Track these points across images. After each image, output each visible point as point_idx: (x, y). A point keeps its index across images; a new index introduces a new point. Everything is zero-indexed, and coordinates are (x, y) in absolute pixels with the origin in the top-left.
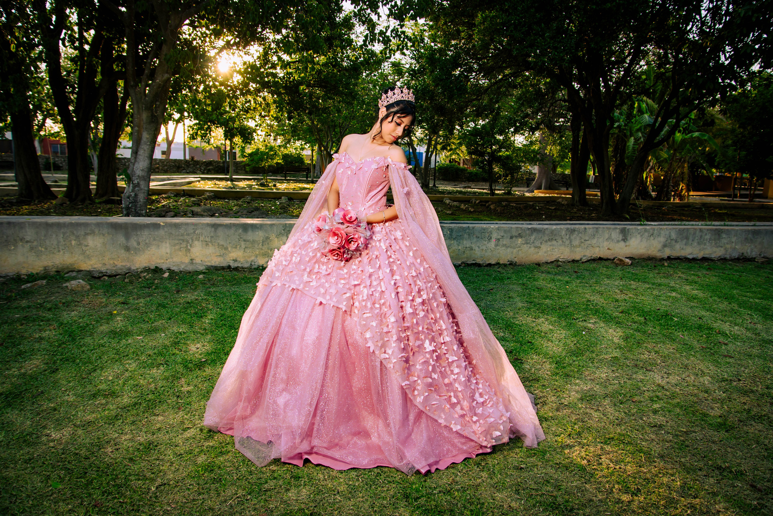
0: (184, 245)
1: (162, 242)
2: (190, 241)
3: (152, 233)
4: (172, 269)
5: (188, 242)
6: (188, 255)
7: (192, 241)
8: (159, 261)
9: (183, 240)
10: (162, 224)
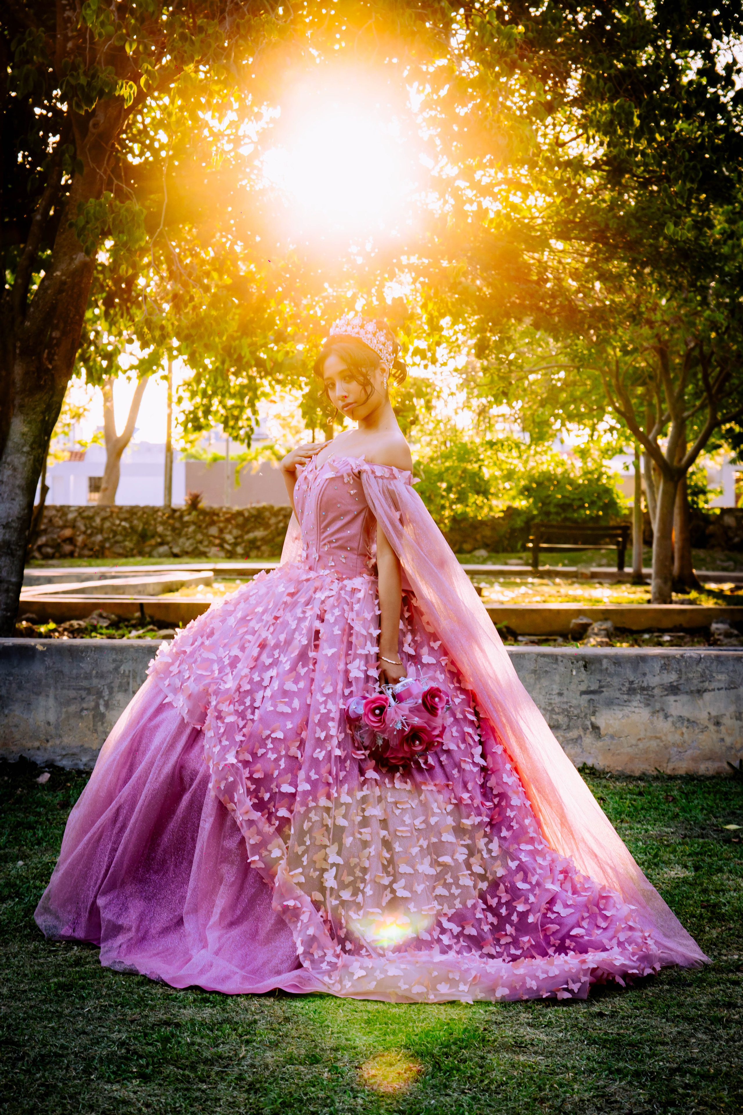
0: (90, 702)
1: (38, 694)
2: (106, 693)
3: (15, 671)
4: (60, 764)
5: (99, 694)
6: (100, 729)
7: (111, 693)
8: (29, 745)
9: (89, 690)
10: (40, 648)
